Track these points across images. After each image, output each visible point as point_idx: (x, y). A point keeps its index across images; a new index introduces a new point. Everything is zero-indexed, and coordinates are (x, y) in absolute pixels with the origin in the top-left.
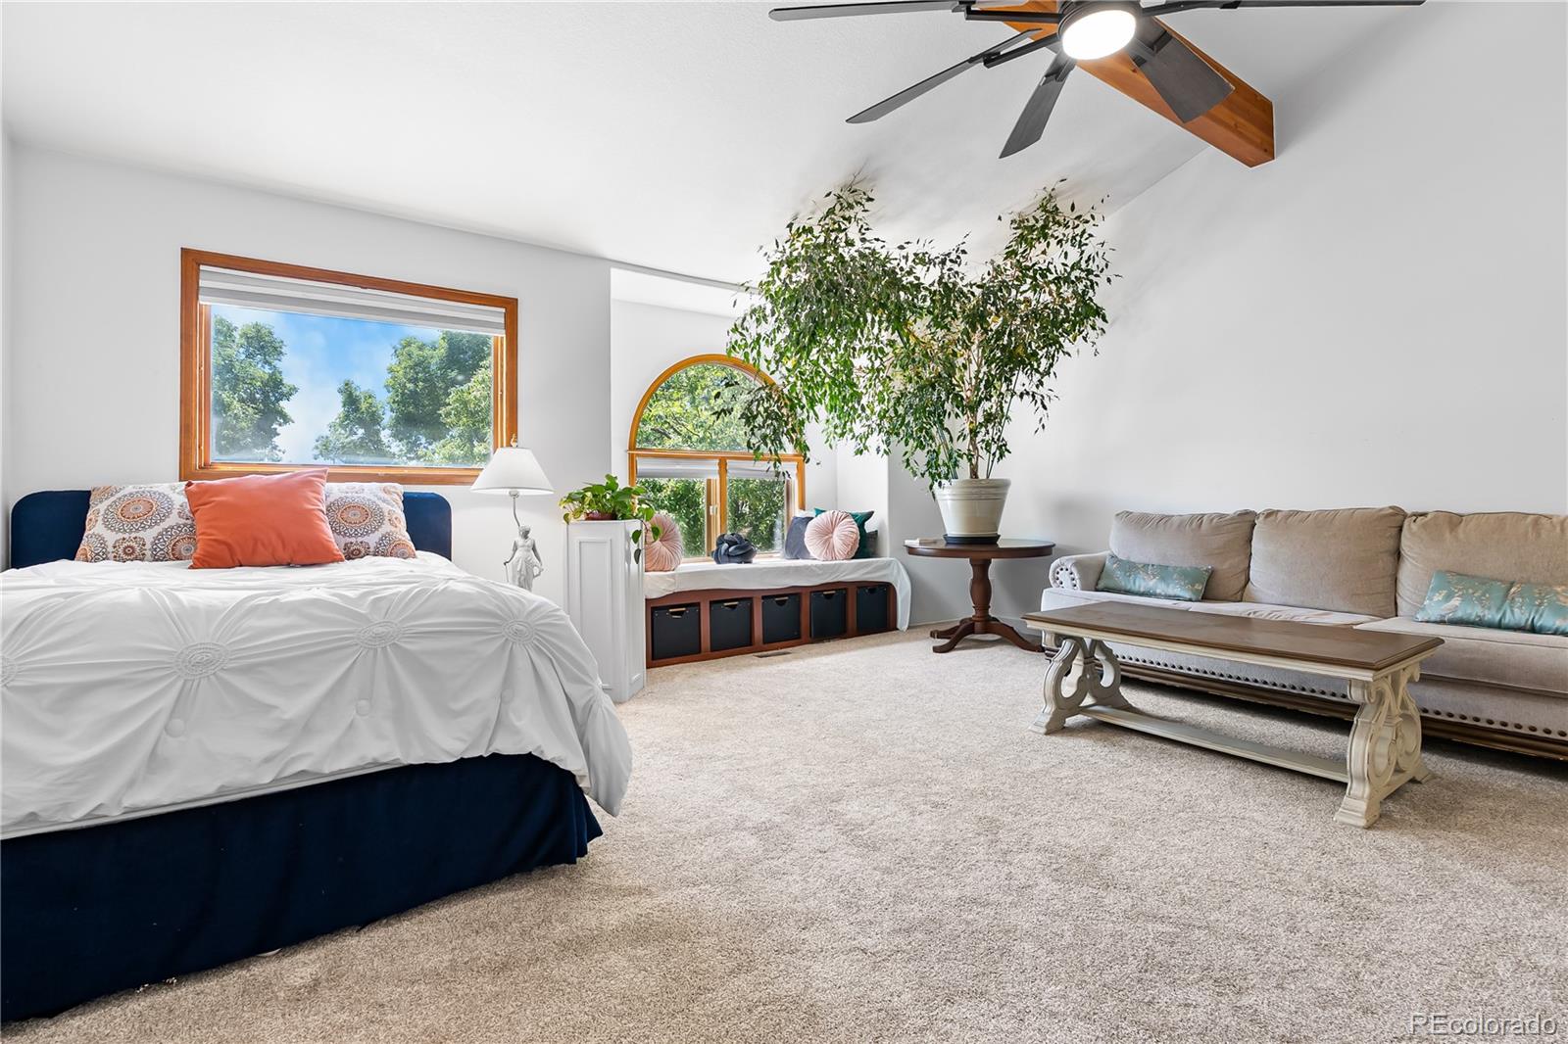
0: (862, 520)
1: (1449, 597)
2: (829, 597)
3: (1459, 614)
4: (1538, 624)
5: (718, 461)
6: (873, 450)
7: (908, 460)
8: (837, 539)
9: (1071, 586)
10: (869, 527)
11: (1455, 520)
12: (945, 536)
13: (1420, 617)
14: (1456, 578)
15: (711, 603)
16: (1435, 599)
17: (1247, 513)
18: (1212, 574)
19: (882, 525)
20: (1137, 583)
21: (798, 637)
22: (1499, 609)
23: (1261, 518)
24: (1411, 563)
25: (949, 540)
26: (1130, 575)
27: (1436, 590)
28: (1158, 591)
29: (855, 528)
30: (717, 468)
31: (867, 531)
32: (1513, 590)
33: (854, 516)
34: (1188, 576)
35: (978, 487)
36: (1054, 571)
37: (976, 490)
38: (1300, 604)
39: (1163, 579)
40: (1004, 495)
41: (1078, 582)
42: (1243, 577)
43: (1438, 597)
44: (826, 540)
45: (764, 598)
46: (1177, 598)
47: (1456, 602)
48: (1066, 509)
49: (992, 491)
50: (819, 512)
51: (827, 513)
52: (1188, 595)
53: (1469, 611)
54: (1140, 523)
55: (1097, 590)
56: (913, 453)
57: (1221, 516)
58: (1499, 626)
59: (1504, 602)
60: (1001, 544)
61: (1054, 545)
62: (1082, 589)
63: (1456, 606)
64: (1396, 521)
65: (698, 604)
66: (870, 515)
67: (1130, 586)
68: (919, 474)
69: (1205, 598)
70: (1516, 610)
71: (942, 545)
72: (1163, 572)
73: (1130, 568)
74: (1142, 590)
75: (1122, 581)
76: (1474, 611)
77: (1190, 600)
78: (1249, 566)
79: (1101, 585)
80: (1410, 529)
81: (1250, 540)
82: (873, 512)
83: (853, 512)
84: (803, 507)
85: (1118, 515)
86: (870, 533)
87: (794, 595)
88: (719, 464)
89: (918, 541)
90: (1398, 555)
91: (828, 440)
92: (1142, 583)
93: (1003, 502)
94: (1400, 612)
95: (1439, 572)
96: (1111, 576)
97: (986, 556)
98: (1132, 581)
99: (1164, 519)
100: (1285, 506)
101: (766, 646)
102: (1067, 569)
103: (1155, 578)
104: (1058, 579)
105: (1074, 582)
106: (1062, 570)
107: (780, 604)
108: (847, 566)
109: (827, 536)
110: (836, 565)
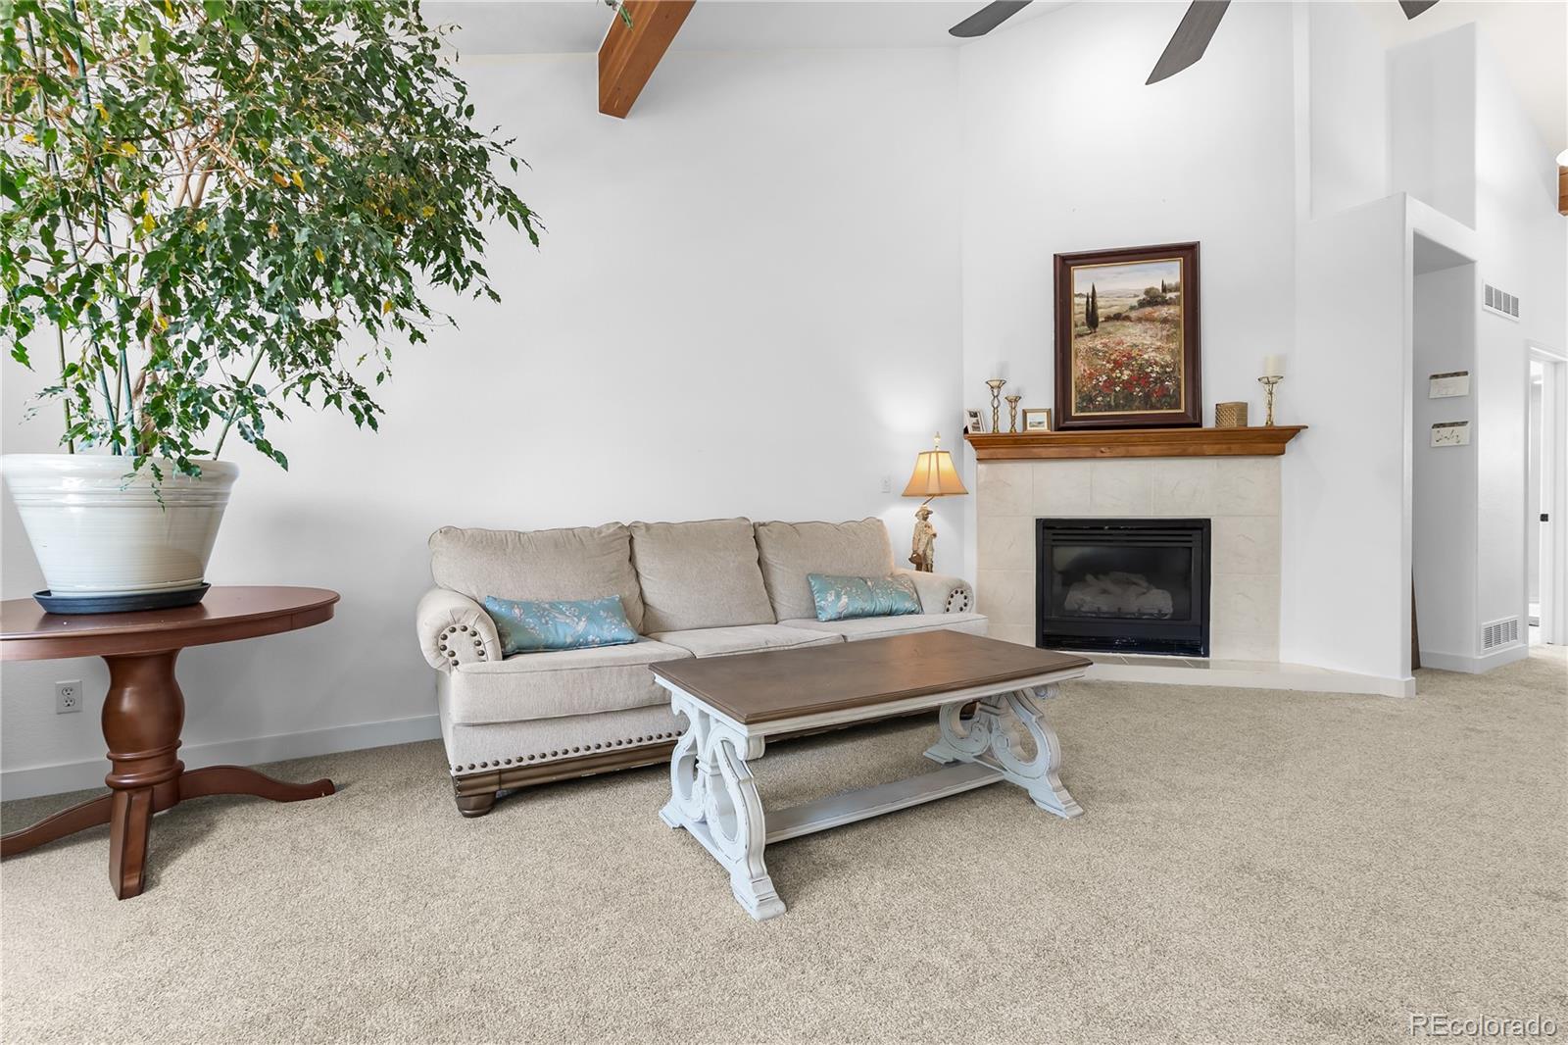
1: (838, 596)
3: (851, 609)
4: (895, 608)
9: (473, 656)
11: (793, 528)
13: (823, 615)
14: (831, 580)
16: (830, 599)
17: (620, 526)
18: (622, 600)
20: (560, 631)
22: (872, 601)
23: (639, 532)
24: (780, 569)
26: (547, 623)
32: (870, 584)
36: (436, 637)
39: (590, 619)
41: (486, 648)
42: (641, 605)
46: (615, 643)
47: (844, 599)
52: (629, 636)
53: (855, 606)
55: (507, 656)
57: (593, 531)
59: (870, 593)
62: (492, 659)
63: (844, 603)
69: (641, 635)
70: (881, 600)
72: (586, 610)
73: (542, 611)
74: (569, 640)
76: (859, 605)
77: (632, 642)
79: (511, 645)
80: (769, 538)
85: (441, 532)
90: (760, 562)
94: (780, 617)
95: (811, 575)
102: (465, 629)
103: (580, 620)
104: (445, 648)
105: (481, 648)
106: (454, 630)
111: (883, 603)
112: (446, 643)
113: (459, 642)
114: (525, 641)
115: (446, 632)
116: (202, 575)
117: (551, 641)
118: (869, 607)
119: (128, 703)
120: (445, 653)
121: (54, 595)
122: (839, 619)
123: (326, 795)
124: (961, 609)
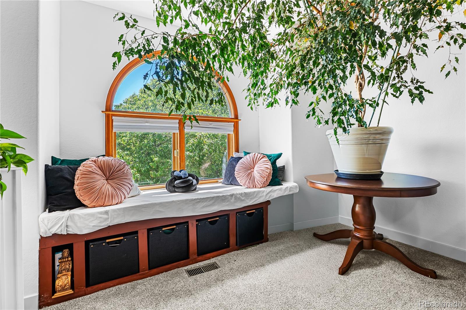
0: (274, 159)
2: (250, 215)
5: (178, 121)
6: (282, 102)
7: (314, 109)
8: (256, 173)
10: (280, 163)
15: (149, 230)
19: (287, 162)
21: (228, 246)
25: (340, 176)
29: (269, 165)
30: (178, 126)
31: (278, 166)
33: (269, 156)
35: (368, 134)
37: (367, 136)
44: (249, 174)
45: (197, 221)
49: (378, 136)
50: (247, 153)
51: (251, 154)
56: (318, 103)
65: (136, 232)
66: (279, 156)
68: (323, 121)
71: (334, 181)
82: (282, 154)
83: (269, 153)
84: (237, 151)
86: (279, 168)
88: (179, 123)
91: (249, 104)
93: (386, 146)
101: (200, 258)
107: (212, 223)
108: (263, 192)
109: (250, 171)
110: (254, 192)
119: (357, 208)
121: (339, 172)
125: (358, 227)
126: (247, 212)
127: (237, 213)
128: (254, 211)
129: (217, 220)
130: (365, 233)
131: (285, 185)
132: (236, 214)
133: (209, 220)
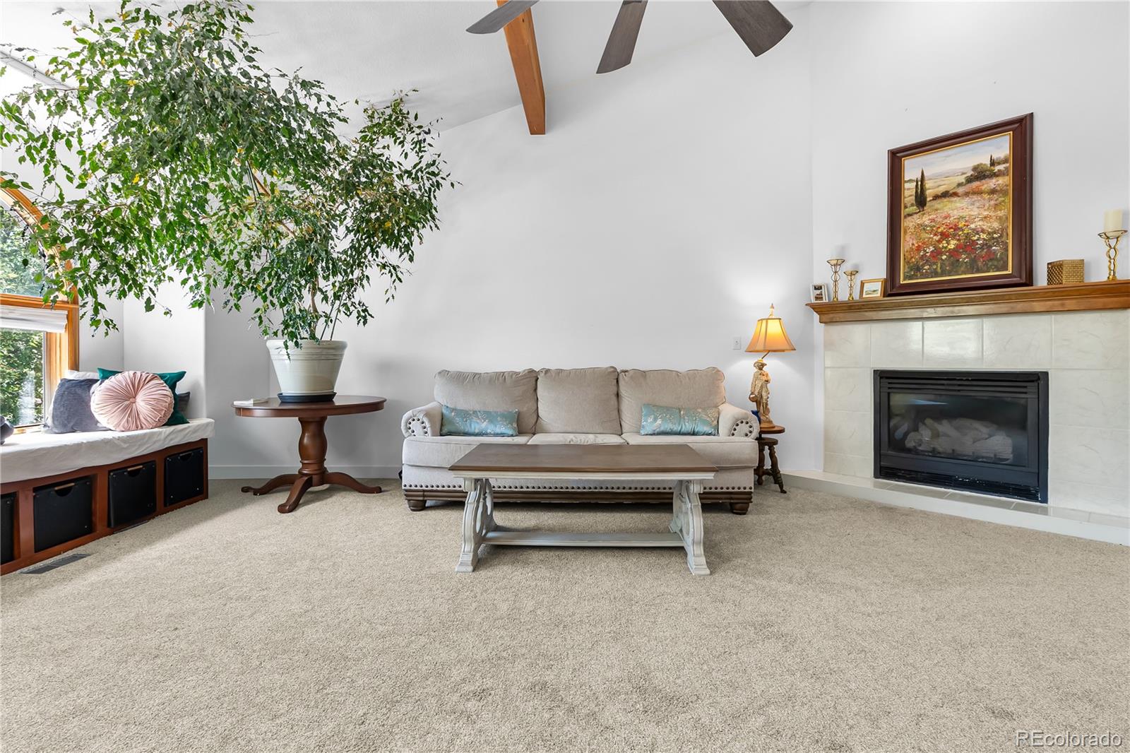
0: (172, 380)
1: (655, 420)
2: (134, 473)
3: (662, 429)
4: (696, 430)
8: (142, 404)
9: (422, 433)
10: (181, 388)
11: (644, 374)
12: (280, 396)
13: (643, 432)
14: (654, 408)
16: (649, 421)
17: (531, 371)
18: (519, 414)
20: (473, 426)
21: (91, 530)
23: (542, 374)
24: (627, 401)
25: (284, 399)
26: (466, 421)
27: (648, 415)
28: (489, 431)
29: (166, 390)
31: (179, 394)
32: (682, 412)
33: (162, 377)
34: (506, 417)
35: (319, 349)
36: (406, 423)
37: (318, 351)
38: (574, 431)
39: (491, 421)
40: (342, 355)
41: (429, 430)
42: (535, 417)
43: (650, 420)
44: (127, 407)
45: (35, 490)
46: (502, 435)
47: (659, 422)
48: (385, 368)
49: (329, 352)
50: (107, 374)
51: (126, 374)
52: (510, 432)
53: (666, 426)
54: (462, 379)
55: (441, 435)
57: (516, 374)
58: (680, 433)
59: (680, 421)
60: (338, 401)
61: (385, 401)
62: (433, 435)
63: (659, 424)
64: (615, 376)
66: (181, 375)
67: (467, 429)
69: (520, 432)
70: (687, 424)
71: (276, 405)
72: (490, 416)
73: (465, 415)
74: (477, 431)
75: (460, 425)
77: (512, 436)
78: (537, 407)
79: (445, 430)
80: (624, 380)
81: (536, 390)
82: (185, 372)
85: (440, 373)
86: (182, 396)
87: (85, 478)
89: (251, 402)
90: (618, 395)
92: (476, 426)
93: (340, 362)
94: (624, 431)
95: (644, 405)
96: (451, 422)
97: (322, 414)
98: (468, 425)
99: (476, 376)
100: (553, 366)
101: (40, 554)
102: (419, 420)
103: (485, 421)
104: (410, 428)
105: (425, 430)
106: (414, 420)
107: (62, 493)
108: (160, 433)
109: (127, 403)
110: (145, 434)
111: (687, 427)
112: (411, 426)
113: (415, 426)
114: (452, 429)
115: (410, 420)
116: (333, 388)
117: (466, 431)
118: (676, 428)
119: (306, 441)
120: (410, 431)
121: (284, 395)
122: (653, 434)
123: (377, 493)
124: (747, 435)
125: (306, 462)
126: (129, 469)
127: (110, 472)
128: (141, 466)
129: (71, 487)
130: (315, 467)
131: (194, 423)
132: (109, 474)
133: (56, 488)
